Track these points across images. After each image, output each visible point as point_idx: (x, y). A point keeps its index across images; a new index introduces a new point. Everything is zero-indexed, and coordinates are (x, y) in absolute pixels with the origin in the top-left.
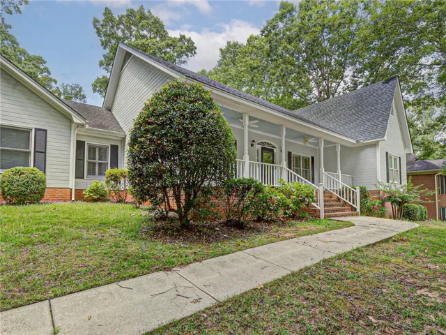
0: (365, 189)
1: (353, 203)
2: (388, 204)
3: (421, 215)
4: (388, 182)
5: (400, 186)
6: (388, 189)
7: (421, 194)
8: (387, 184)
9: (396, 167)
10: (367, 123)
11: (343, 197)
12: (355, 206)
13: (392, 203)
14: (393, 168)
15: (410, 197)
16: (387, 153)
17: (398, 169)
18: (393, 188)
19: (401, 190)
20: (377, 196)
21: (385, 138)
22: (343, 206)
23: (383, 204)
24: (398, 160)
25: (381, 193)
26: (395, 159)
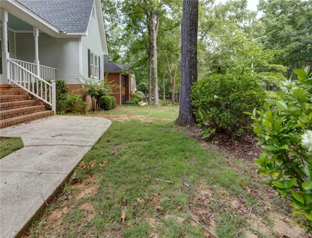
0: (63, 83)
1: (48, 100)
2: (89, 98)
3: (113, 104)
4: (89, 77)
5: (98, 81)
6: (88, 83)
7: (112, 88)
8: (89, 79)
9: (96, 65)
10: (71, 15)
11: (36, 92)
12: (49, 103)
13: (92, 96)
14: (94, 65)
15: (105, 91)
16: (89, 50)
17: (98, 67)
18: (93, 83)
19: (99, 84)
20: (78, 90)
21: (87, 33)
22: (35, 104)
23: (84, 99)
24: (98, 58)
25: (83, 87)
26: (96, 58)
